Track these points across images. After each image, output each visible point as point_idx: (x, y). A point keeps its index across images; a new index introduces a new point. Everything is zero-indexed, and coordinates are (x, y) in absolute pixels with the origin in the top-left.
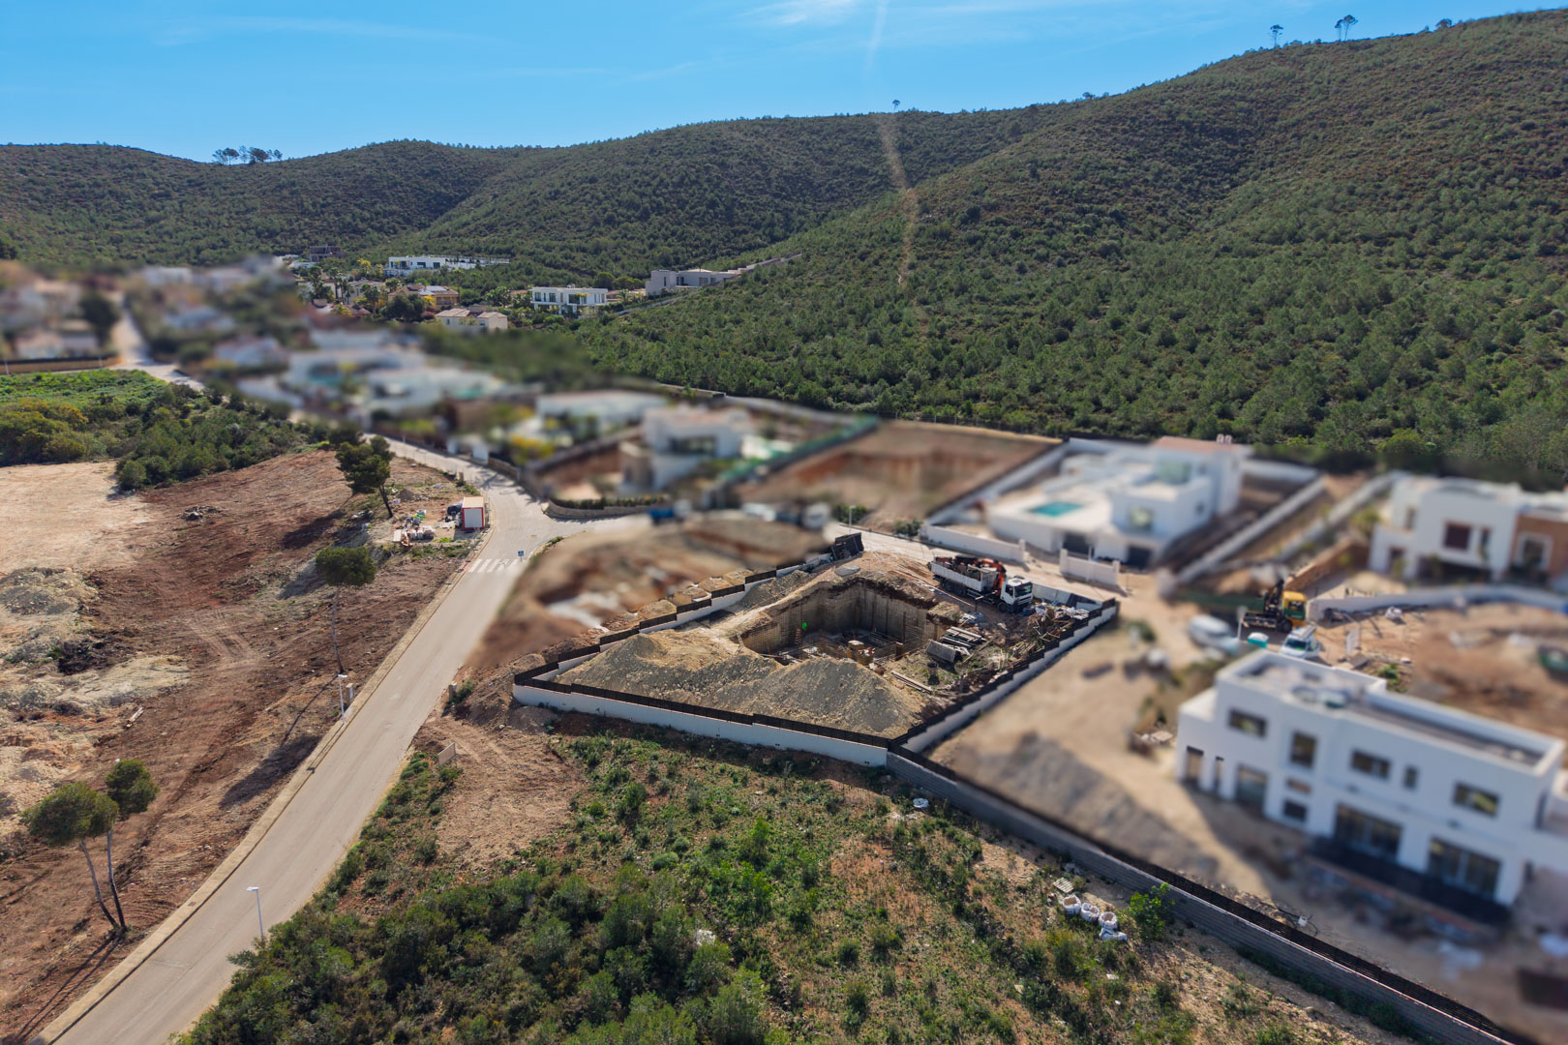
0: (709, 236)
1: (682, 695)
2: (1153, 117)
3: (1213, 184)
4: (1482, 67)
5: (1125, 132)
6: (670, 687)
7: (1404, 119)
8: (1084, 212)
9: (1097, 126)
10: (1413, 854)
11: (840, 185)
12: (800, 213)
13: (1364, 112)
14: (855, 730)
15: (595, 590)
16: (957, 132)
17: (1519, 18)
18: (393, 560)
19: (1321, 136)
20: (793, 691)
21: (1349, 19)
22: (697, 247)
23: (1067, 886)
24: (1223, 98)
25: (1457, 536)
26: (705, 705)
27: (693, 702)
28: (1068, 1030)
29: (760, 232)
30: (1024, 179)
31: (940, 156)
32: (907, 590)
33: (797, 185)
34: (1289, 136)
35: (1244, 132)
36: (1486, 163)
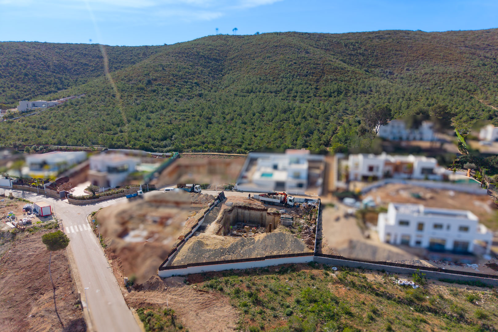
0: (29, 87)
1: (229, 257)
2: (192, 53)
3: (217, 75)
4: (276, 46)
5: (186, 57)
6: (221, 256)
7: (263, 59)
8: (187, 82)
9: (177, 54)
10: (449, 246)
11: (79, 69)
12: (66, 79)
13: (251, 56)
14: (296, 252)
15: (133, 229)
16: (119, 53)
17: (277, 33)
18: (19, 236)
19: (242, 62)
20: (267, 246)
21: (236, 29)
22: (25, 92)
23: (393, 278)
24: (210, 49)
25: (371, 169)
26: (239, 258)
27: (234, 259)
28: (433, 315)
29: (52, 86)
30: (161, 71)
31: (115, 61)
32: (254, 207)
33: (61, 68)
34: (233, 61)
35: (220, 60)
36: (290, 72)
